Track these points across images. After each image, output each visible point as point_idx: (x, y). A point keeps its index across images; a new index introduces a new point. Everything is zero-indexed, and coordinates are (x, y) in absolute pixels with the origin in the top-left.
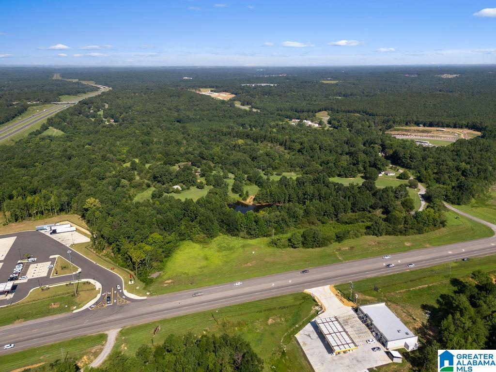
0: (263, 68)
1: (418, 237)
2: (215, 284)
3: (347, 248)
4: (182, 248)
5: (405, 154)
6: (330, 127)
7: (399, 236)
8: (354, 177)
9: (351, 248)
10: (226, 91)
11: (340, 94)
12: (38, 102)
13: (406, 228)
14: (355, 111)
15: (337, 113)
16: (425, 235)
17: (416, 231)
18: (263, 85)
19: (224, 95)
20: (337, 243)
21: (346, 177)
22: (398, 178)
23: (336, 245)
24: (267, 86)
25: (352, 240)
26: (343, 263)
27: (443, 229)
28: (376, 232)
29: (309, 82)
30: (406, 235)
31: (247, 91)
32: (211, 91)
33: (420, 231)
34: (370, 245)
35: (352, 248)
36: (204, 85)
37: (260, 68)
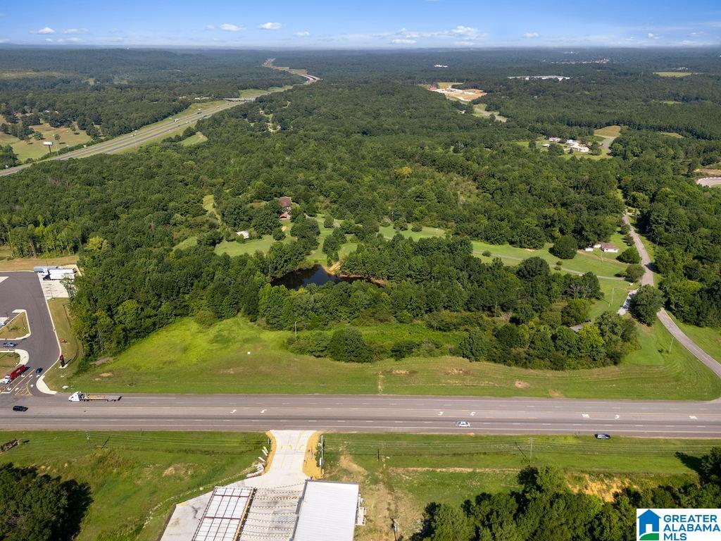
0: (575, 49)
1: (550, 374)
2: (160, 392)
3: (404, 372)
4: (174, 326)
5: (658, 216)
6: (609, 154)
7: (514, 368)
8: (535, 248)
9: (410, 373)
10: (476, 87)
11: (675, 97)
12: (208, 98)
13: (529, 355)
14: (671, 129)
15: (638, 129)
16: (567, 373)
17: (549, 364)
18: (544, 78)
19: (471, 93)
20: (392, 360)
21: (521, 247)
22: (619, 259)
23: (389, 363)
24: (550, 79)
25: (421, 360)
26: (378, 397)
27: (612, 368)
28: (468, 353)
29: (631, 74)
30: (526, 368)
31: (508, 88)
32: (453, 87)
33: (557, 365)
34: (448, 374)
35: (413, 373)
36: (450, 77)
37: (569, 49)
